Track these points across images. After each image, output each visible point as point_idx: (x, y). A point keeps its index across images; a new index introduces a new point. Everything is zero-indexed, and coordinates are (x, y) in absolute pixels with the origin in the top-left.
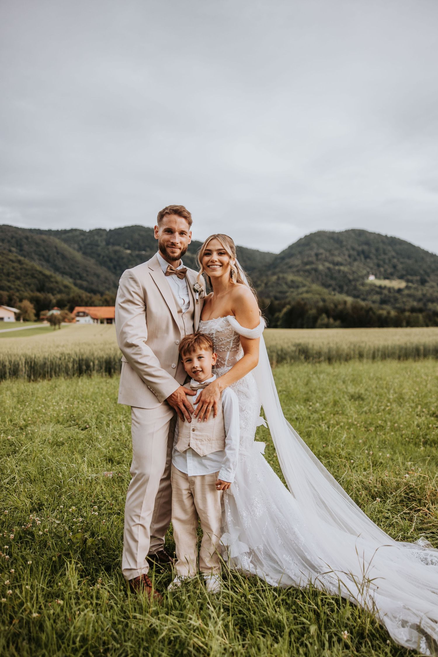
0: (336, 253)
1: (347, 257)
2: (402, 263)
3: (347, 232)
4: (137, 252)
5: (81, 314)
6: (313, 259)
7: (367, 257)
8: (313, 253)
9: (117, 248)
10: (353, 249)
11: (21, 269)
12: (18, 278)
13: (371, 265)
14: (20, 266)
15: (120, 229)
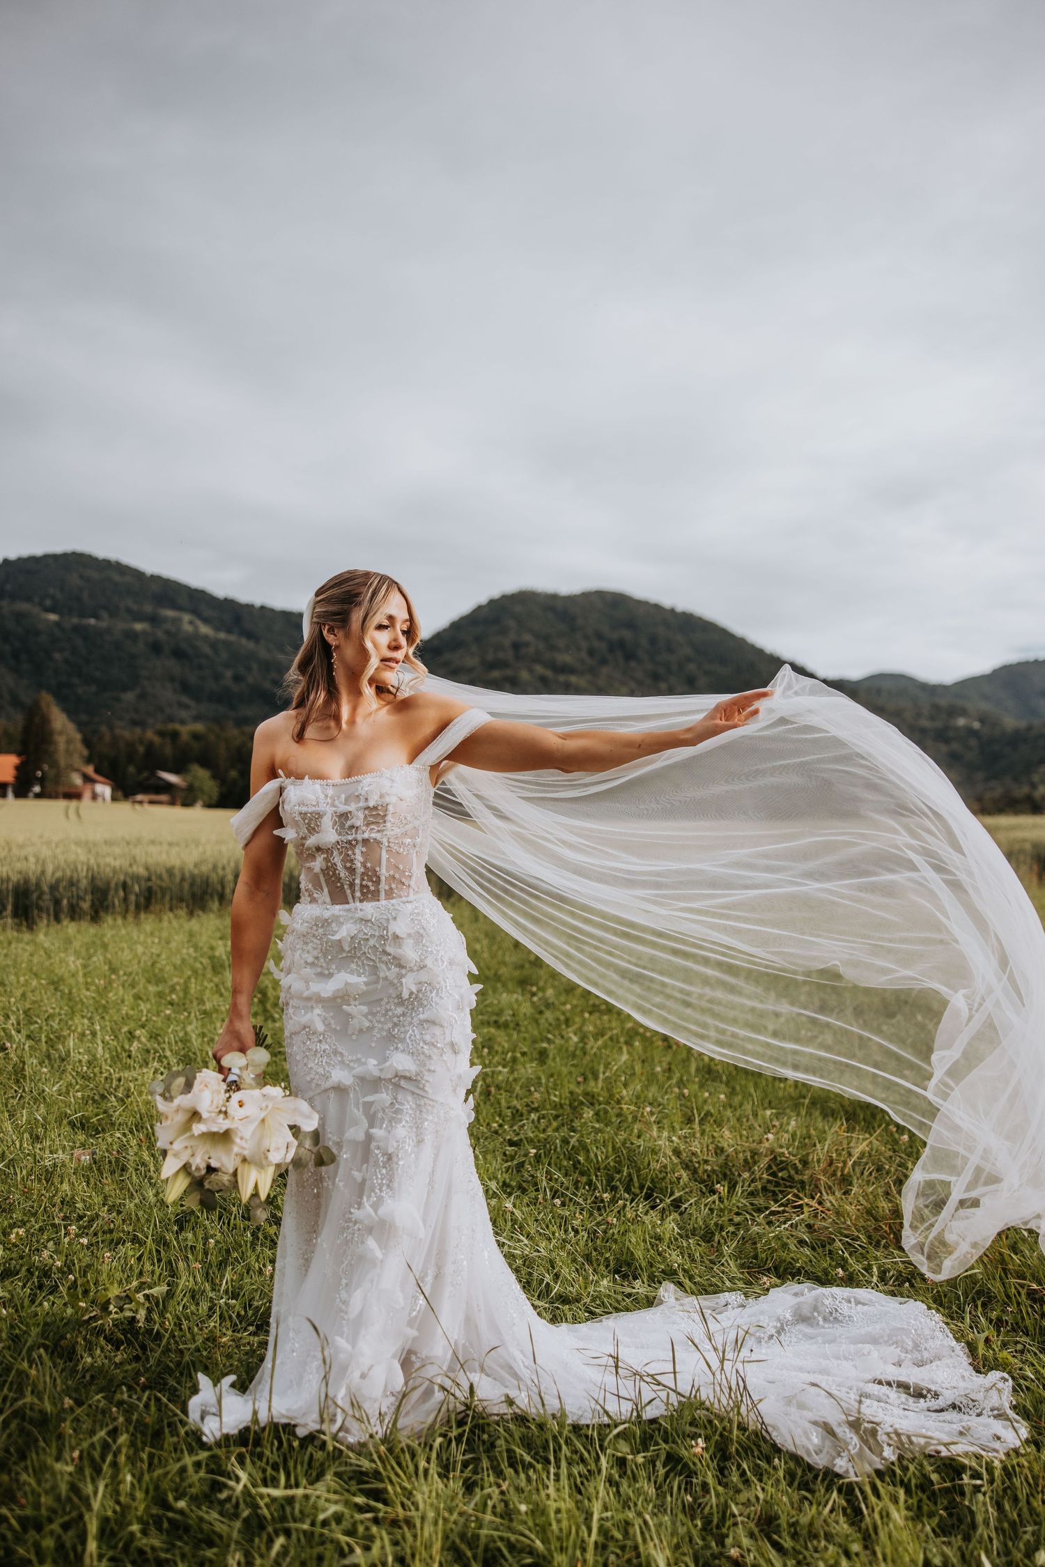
0: (561, 643)
1: (584, 655)
3: (586, 595)
4: (75, 620)
6: (509, 655)
7: (630, 656)
8: (507, 642)
9: (24, 606)
10: (600, 637)
15: (33, 559)
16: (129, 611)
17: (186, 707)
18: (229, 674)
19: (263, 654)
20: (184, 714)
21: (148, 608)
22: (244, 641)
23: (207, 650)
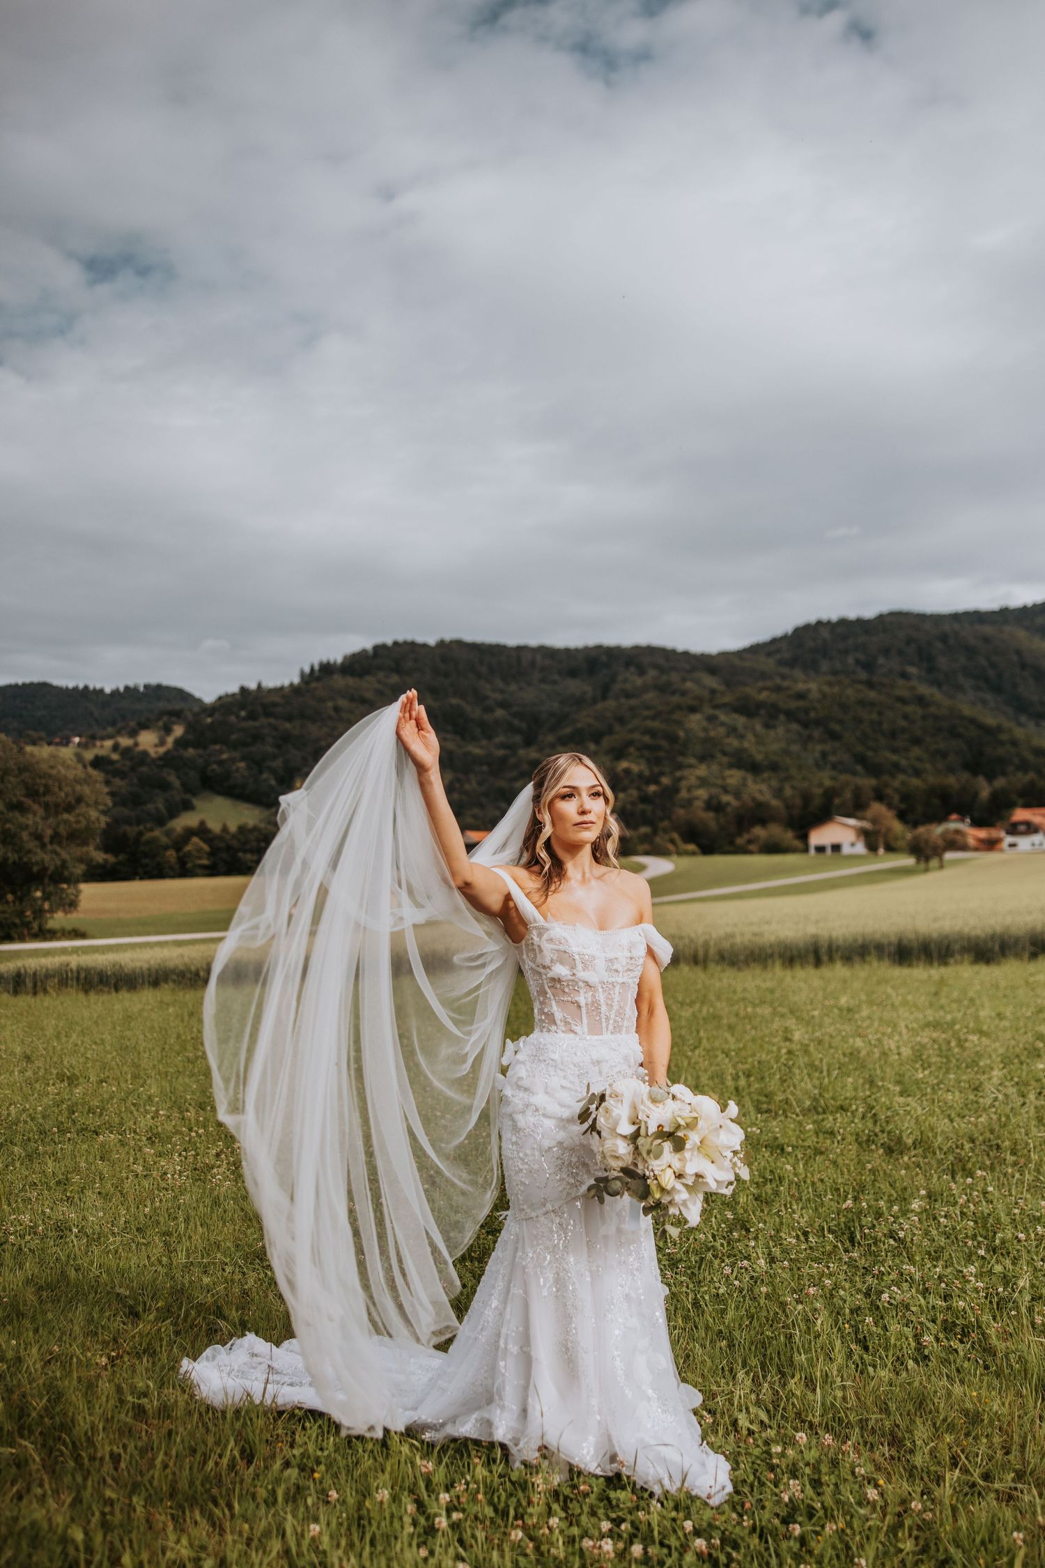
5: (1022, 828)
11: (924, 718)
12: (917, 741)
14: (920, 712)
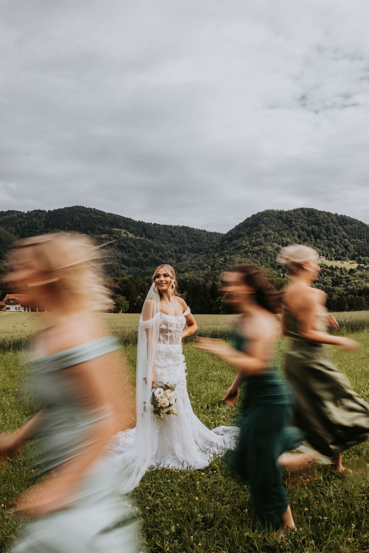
0: (285, 233)
2: (353, 243)
3: (295, 211)
5: (12, 302)
6: (262, 239)
7: (317, 237)
10: (303, 229)
13: (322, 246)
15: (60, 210)
16: (99, 229)
17: (124, 269)
18: (141, 254)
19: (156, 245)
20: (123, 272)
21: (107, 228)
22: (147, 240)
23: (132, 244)
